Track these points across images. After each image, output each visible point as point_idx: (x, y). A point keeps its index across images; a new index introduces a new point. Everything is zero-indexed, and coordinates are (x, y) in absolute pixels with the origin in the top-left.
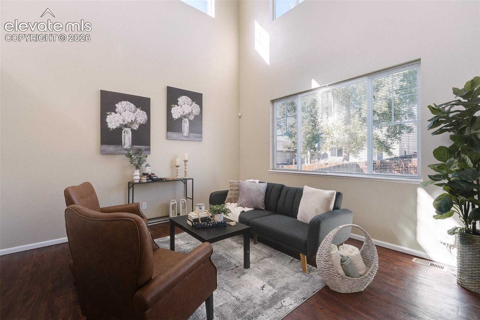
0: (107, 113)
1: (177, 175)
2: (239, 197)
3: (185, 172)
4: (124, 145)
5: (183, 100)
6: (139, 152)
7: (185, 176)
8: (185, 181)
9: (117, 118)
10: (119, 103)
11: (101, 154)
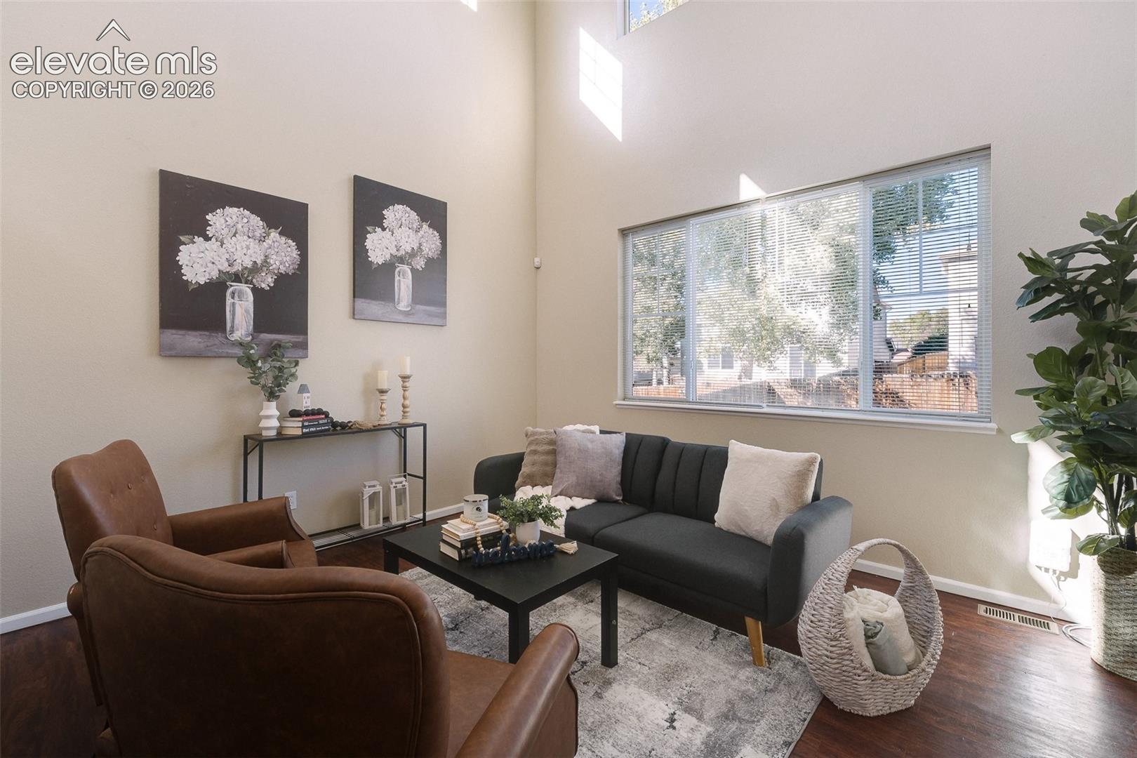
0: (181, 238)
1: (382, 416)
2: (558, 471)
3: (404, 406)
4: (232, 332)
5: (396, 214)
6: (273, 351)
7: (404, 417)
8: (401, 430)
9: (212, 254)
10: (218, 211)
11: (160, 355)
